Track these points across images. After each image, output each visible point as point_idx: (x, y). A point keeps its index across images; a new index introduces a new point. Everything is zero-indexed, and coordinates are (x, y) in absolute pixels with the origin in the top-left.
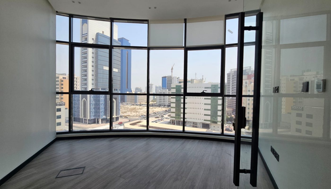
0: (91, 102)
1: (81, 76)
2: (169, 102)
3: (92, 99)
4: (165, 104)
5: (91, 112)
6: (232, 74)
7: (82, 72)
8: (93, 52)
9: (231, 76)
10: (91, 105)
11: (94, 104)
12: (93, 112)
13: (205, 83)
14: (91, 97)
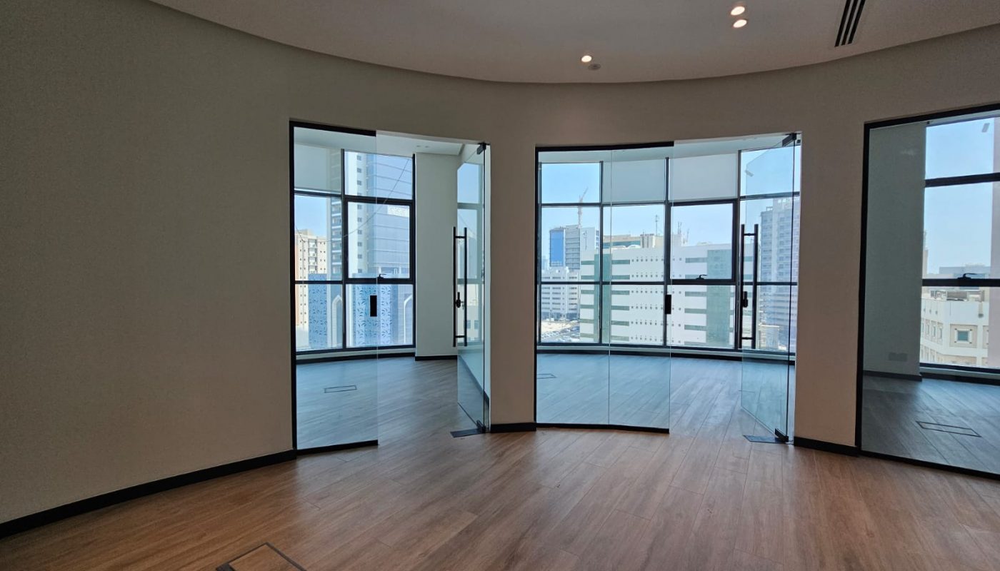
0: (357, 306)
1: (330, 235)
2: (573, 307)
3: (358, 296)
4: (561, 312)
5: (357, 333)
6: (779, 213)
7: (332, 225)
8: (360, 167)
9: (775, 218)
10: (358, 314)
11: (364, 312)
12: (361, 332)
13: (686, 244)
14: (358, 292)
